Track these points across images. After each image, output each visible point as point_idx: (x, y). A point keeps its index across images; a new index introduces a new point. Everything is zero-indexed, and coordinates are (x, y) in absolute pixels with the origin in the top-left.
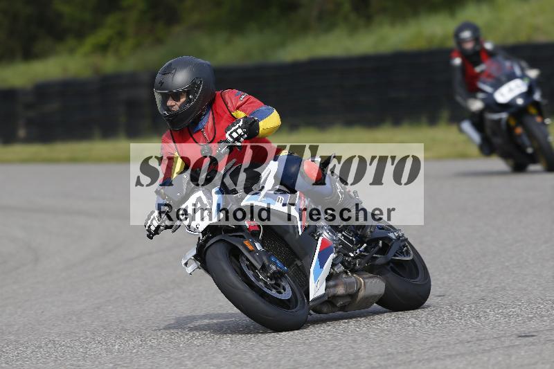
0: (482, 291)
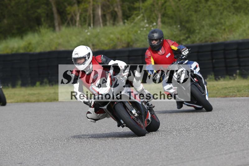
0: (39, 161)
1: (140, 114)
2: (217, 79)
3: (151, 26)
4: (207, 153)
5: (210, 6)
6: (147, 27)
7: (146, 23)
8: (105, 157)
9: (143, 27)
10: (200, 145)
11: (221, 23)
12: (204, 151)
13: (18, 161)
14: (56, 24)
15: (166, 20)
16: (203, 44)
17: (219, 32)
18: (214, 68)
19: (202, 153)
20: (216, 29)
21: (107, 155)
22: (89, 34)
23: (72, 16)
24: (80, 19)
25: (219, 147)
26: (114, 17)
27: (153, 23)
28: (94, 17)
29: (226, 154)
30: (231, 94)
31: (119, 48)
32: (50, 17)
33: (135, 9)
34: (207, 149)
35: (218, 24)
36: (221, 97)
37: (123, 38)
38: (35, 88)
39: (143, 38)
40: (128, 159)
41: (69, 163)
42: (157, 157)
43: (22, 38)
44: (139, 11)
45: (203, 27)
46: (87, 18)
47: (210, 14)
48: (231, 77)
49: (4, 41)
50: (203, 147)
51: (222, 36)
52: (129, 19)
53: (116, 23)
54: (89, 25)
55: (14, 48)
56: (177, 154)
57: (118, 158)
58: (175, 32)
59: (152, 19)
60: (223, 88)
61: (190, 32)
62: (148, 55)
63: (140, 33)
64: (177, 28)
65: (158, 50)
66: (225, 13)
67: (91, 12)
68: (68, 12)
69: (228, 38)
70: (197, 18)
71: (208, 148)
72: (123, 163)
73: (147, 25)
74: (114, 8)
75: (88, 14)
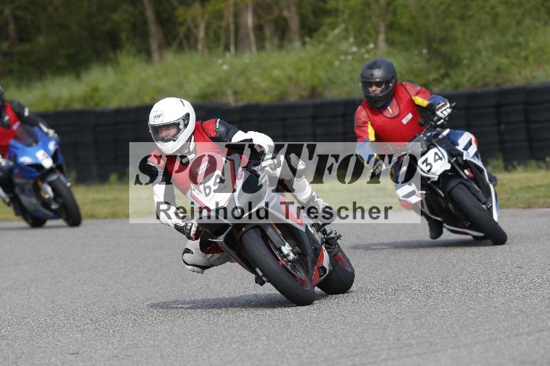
0: (115, 349)
1: (301, 255)
2: (510, 167)
3: (363, 50)
4: (487, 332)
5: (493, 8)
6: (354, 53)
7: (352, 45)
8: (261, 340)
9: (346, 53)
10: (472, 314)
11: (519, 44)
12: (480, 327)
13: (70, 349)
14: (154, 46)
15: (397, 36)
16: (479, 90)
17: (512, 64)
18: (502, 142)
19: (475, 332)
20: (507, 56)
21: (266, 336)
22: (225, 67)
23: (189, 29)
24: (207, 34)
25: (513, 319)
26: (282, 31)
27: (368, 44)
28: (237, 30)
29: (529, 334)
30: (541, 201)
31: (293, 98)
32: (139, 31)
33: (327, 13)
34: (488, 322)
35: (511, 46)
36: (519, 208)
37: (302, 76)
38: (106, 187)
39: (346, 78)
40: (313, 343)
41: (182, 353)
42: (377, 339)
43: (78, 76)
44: (337, 17)
45: (478, 52)
46: (222, 32)
47: (495, 24)
48: (541, 163)
49: (39, 85)
50: (478, 317)
51: (519, 74)
52: (315, 34)
53: (286, 43)
54: (227, 48)
55: (59, 99)
56: (421, 333)
57: (291, 341)
58: (417, 63)
59: (365, 36)
60: (522, 189)
61: (451, 63)
62: (360, 119)
63: (339, 66)
64: (420, 54)
65: (384, 108)
66: (528, 22)
67: (231, 19)
68: (180, 19)
69: (534, 77)
70: (464, 32)
71: (489, 320)
72: (302, 352)
73: (354, 49)
74: (281, 11)
75: (223, 24)
